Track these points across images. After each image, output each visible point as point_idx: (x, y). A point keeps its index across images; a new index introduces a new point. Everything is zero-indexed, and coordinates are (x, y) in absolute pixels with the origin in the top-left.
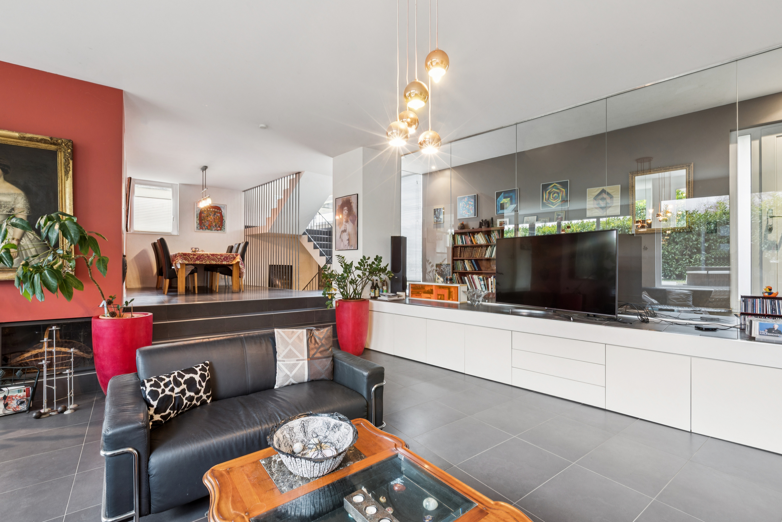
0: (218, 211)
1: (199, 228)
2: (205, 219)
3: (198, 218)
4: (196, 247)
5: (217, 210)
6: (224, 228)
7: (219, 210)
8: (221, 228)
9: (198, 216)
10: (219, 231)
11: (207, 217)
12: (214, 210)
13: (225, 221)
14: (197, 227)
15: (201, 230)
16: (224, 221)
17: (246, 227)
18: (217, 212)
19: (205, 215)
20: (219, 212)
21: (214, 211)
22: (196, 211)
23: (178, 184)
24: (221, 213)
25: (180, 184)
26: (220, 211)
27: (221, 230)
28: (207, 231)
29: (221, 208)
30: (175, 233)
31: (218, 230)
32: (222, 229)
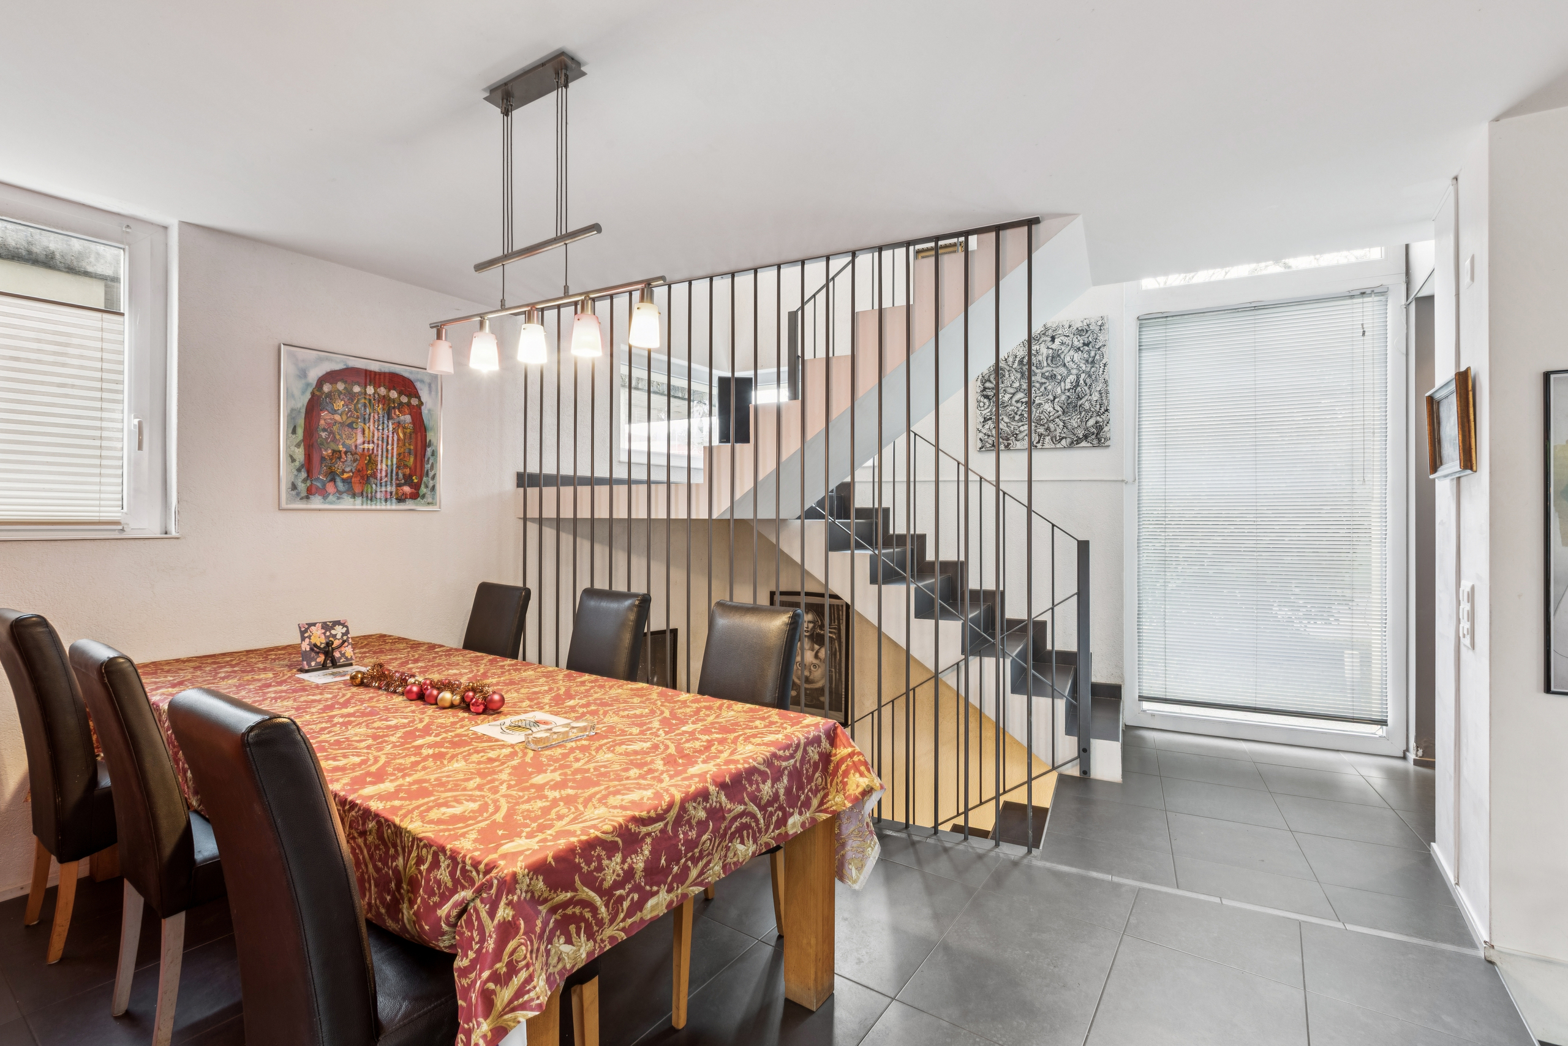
0: (404, 399)
1: (302, 487)
2: (334, 440)
3: (300, 432)
4: (329, 618)
5: (400, 393)
6: (433, 488)
7: (409, 396)
8: (417, 487)
9: (301, 422)
10: (409, 505)
11: (347, 430)
12: (382, 391)
13: (434, 454)
14: (294, 487)
15: (316, 502)
16: (429, 451)
17: (525, 480)
18: (401, 404)
19: (337, 417)
20: (409, 404)
21: (385, 400)
22: (290, 395)
23: (173, 223)
24: (416, 413)
25: (184, 225)
26: (414, 402)
27: (415, 496)
28: (347, 502)
29: (418, 385)
30: (148, 524)
31: (401, 499)
32: (423, 490)
